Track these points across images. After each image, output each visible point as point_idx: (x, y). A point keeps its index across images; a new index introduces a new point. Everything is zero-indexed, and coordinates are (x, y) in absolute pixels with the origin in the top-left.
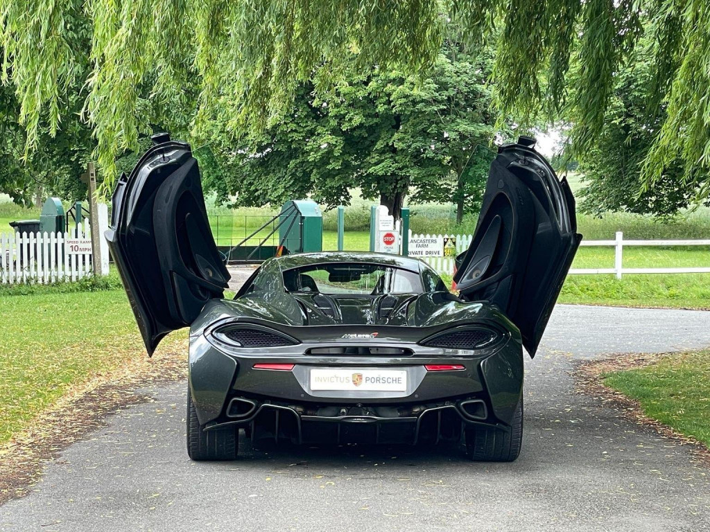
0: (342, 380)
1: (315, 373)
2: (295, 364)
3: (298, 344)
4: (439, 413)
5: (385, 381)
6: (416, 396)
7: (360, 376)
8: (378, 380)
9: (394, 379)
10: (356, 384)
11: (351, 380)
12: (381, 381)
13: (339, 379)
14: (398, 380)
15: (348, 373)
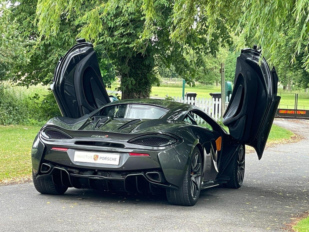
0: (89, 158)
1: (77, 153)
2: (68, 148)
3: (72, 139)
4: (136, 177)
5: (109, 159)
6: (124, 168)
7: (97, 156)
8: (105, 158)
9: (113, 159)
10: (95, 160)
11: (93, 158)
12: (107, 159)
13: (87, 157)
14: (115, 159)
15: (93, 154)
